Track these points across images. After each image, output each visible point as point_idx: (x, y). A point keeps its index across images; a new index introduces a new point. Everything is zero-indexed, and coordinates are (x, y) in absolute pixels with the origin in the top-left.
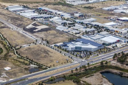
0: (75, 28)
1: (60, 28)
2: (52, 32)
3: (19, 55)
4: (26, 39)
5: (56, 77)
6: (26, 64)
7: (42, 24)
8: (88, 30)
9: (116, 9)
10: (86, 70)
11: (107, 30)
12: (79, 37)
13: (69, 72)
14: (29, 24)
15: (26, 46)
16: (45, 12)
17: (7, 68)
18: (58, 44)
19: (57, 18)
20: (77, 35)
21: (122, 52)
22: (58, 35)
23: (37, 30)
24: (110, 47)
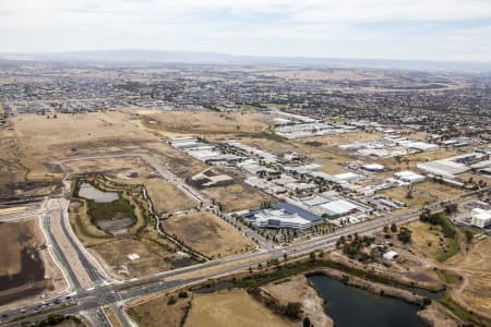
0: (279, 181)
1: (252, 181)
2: (234, 188)
3: (162, 230)
4: (185, 201)
5: (218, 279)
6: (170, 250)
7: (222, 172)
8: (303, 186)
9: (363, 148)
10: (279, 268)
11: (338, 188)
12: (283, 201)
13: (244, 270)
14: (198, 172)
15: (180, 214)
16: (233, 150)
17: (133, 257)
18: (239, 213)
19: (251, 161)
20: (280, 196)
21: (356, 234)
22: (244, 194)
23: (209, 184)
24: (337, 222)
